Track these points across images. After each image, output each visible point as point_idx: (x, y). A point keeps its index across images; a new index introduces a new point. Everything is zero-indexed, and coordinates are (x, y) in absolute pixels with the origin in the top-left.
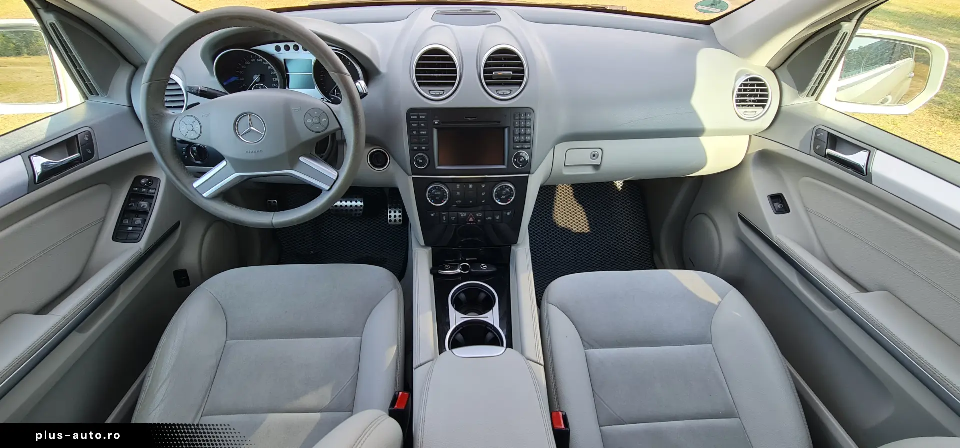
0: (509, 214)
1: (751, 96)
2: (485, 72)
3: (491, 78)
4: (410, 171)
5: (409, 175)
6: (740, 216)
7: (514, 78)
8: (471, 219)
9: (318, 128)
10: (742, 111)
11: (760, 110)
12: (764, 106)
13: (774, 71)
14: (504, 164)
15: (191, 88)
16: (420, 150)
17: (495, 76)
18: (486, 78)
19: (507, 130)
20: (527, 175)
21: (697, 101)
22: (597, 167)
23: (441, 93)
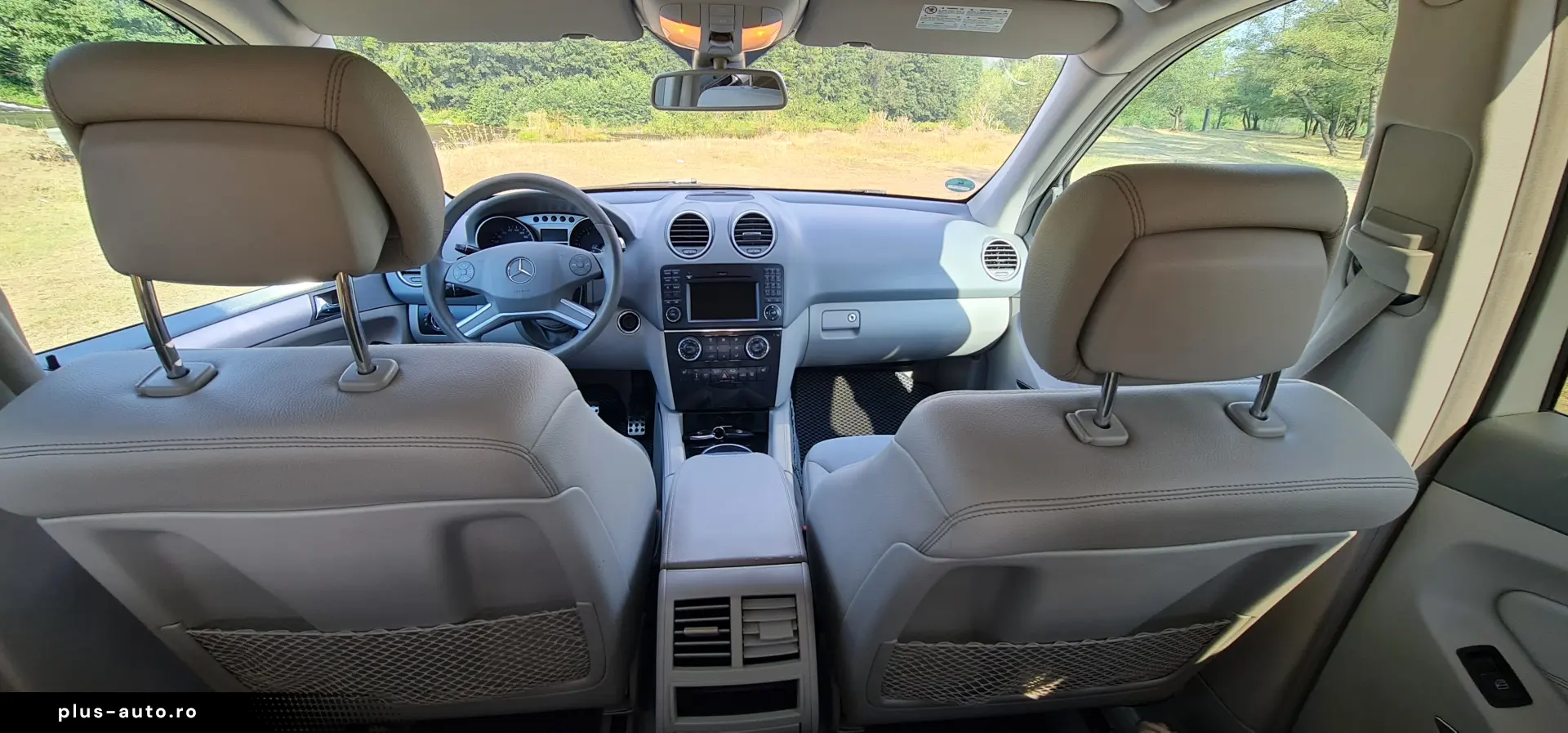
0: (763, 370)
1: (1001, 258)
2: (736, 233)
3: (741, 238)
4: (663, 327)
5: (661, 330)
6: (1018, 383)
7: (763, 238)
8: (724, 376)
9: (582, 272)
10: (992, 272)
11: (1011, 271)
12: (1014, 267)
13: (1022, 238)
14: (756, 318)
15: (458, 246)
16: (672, 304)
17: (745, 236)
18: (736, 239)
19: (757, 285)
20: (781, 329)
21: (944, 263)
22: (856, 330)
23: (694, 252)
